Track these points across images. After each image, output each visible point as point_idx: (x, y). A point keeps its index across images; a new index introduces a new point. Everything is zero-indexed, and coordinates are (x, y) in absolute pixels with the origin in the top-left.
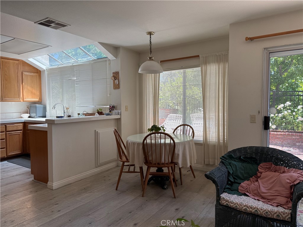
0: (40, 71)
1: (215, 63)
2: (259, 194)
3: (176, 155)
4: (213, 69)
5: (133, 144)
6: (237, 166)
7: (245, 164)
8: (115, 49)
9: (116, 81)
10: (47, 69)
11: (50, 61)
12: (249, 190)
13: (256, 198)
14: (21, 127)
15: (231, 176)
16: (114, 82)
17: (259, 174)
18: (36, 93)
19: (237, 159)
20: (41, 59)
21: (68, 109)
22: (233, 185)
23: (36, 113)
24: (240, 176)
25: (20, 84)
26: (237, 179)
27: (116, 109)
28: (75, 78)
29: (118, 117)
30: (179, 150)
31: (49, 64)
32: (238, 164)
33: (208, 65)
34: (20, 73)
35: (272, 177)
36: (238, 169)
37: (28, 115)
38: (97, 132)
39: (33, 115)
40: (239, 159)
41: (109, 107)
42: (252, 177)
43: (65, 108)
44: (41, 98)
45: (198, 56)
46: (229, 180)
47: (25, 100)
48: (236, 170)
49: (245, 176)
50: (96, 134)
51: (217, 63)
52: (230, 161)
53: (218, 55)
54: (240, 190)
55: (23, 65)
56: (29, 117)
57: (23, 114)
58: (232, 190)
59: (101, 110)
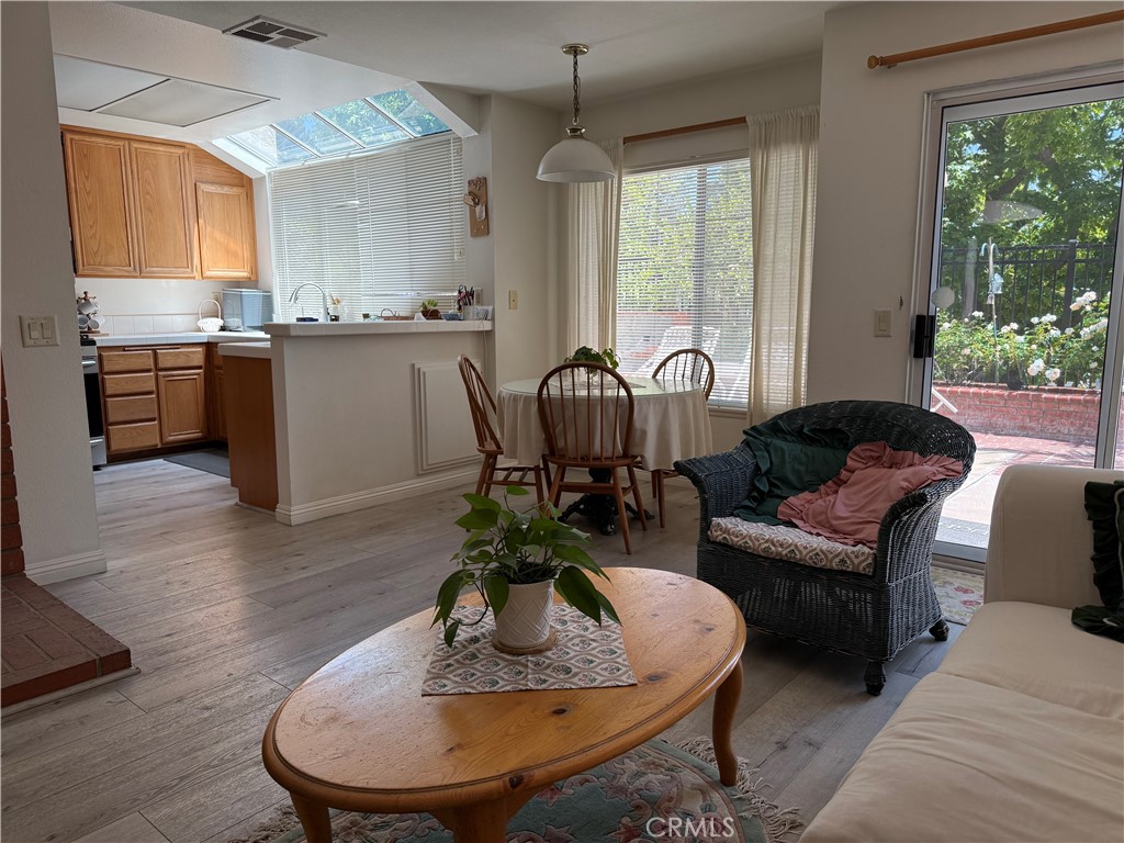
0: (250, 180)
1: (794, 143)
2: (828, 522)
3: (638, 434)
4: (788, 164)
5: (514, 399)
6: (787, 454)
7: (810, 450)
8: (473, 103)
9: (478, 209)
10: (269, 174)
11: (279, 147)
12: (807, 515)
13: (814, 531)
14: (198, 356)
15: (764, 478)
16: (473, 213)
17: (844, 474)
18: (240, 253)
19: (792, 435)
20: (250, 141)
21: (338, 302)
22: (763, 500)
23: (242, 316)
24: (792, 477)
25: (191, 223)
26: (779, 488)
27: (478, 302)
28: (357, 202)
29: (487, 326)
30: (645, 419)
31: (276, 156)
32: (790, 448)
33: (772, 148)
34: (189, 189)
35: (877, 481)
36: (787, 460)
37: (220, 322)
38: (419, 370)
39: (233, 322)
40: (800, 435)
41: (456, 294)
42: (824, 482)
43: (329, 301)
44: (255, 269)
45: (743, 120)
46: (754, 488)
47: (207, 274)
48: (783, 461)
49: (806, 479)
50: (416, 376)
51: (802, 141)
52: (769, 440)
53: (803, 115)
54: (782, 513)
55: (196, 162)
56: (223, 329)
57: (203, 318)
58: (758, 515)
59: (435, 306)
